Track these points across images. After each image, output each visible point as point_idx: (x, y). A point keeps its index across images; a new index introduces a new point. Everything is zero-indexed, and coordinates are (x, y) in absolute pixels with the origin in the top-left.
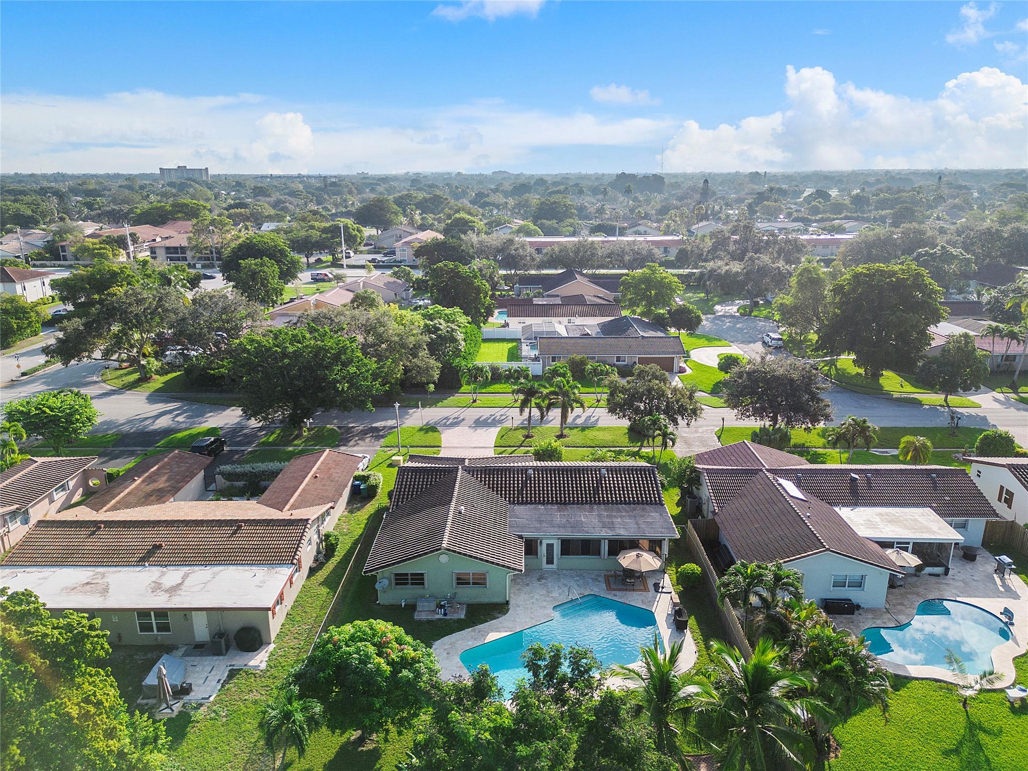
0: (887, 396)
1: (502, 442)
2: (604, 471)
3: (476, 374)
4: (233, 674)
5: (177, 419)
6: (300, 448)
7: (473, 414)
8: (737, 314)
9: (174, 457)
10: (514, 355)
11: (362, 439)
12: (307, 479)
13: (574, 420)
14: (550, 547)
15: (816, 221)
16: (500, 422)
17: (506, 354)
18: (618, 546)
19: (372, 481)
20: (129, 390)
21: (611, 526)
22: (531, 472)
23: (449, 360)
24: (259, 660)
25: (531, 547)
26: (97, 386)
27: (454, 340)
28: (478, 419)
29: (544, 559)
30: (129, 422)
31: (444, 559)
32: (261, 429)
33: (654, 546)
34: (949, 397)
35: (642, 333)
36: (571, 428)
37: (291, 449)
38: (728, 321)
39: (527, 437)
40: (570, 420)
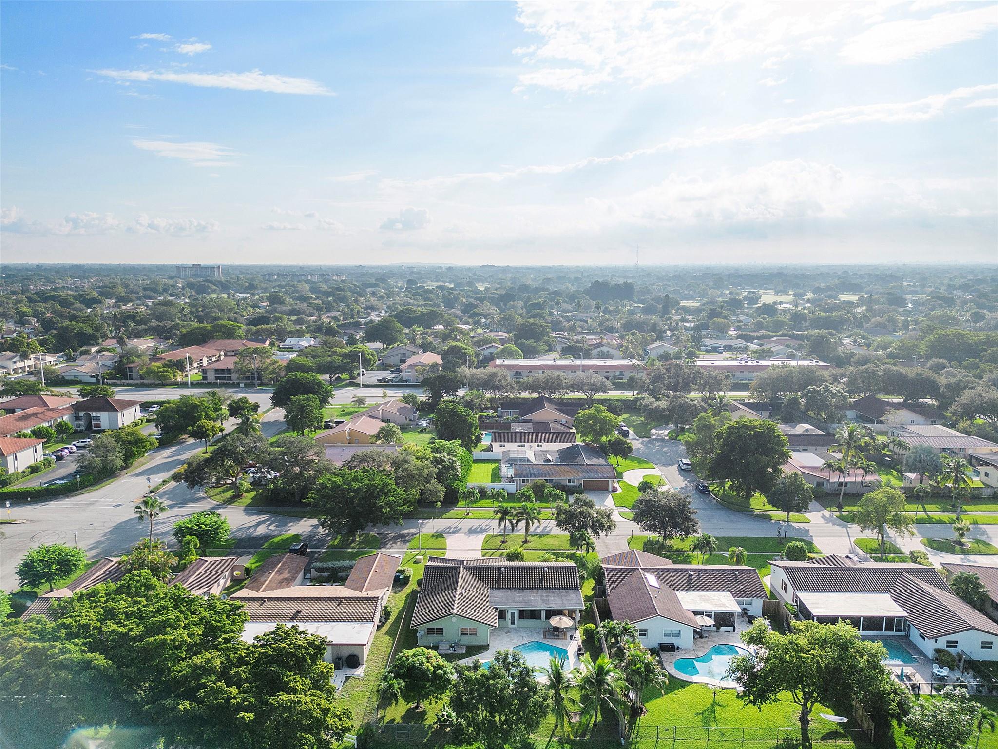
0: (750, 513)
1: (486, 546)
2: (546, 569)
3: (469, 495)
4: (347, 679)
5: (270, 528)
6: (356, 550)
7: (467, 524)
8: (667, 438)
9: (288, 558)
10: (496, 476)
11: (395, 543)
12: (371, 573)
13: (535, 529)
14: (513, 614)
15: (758, 338)
16: (486, 530)
17: (490, 474)
18: (550, 614)
19: (406, 573)
20: (229, 504)
21: (547, 602)
22: (503, 569)
23: (450, 483)
24: (359, 672)
25: (502, 614)
26: (205, 502)
27: (454, 468)
28: (470, 529)
29: (510, 622)
30: (239, 530)
31: (454, 619)
32: (327, 535)
33: (571, 614)
34: (791, 514)
35: (587, 461)
36: (533, 536)
37: (349, 550)
38: (658, 444)
39: (503, 542)
40: (532, 529)
